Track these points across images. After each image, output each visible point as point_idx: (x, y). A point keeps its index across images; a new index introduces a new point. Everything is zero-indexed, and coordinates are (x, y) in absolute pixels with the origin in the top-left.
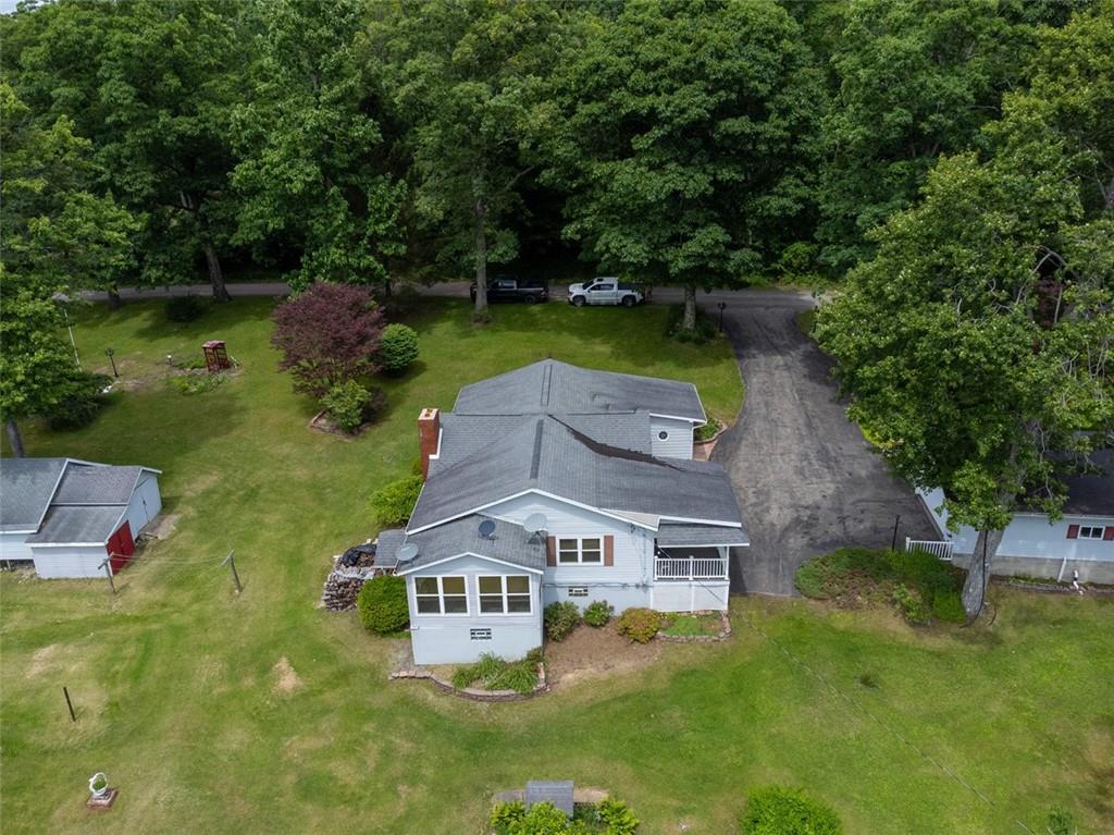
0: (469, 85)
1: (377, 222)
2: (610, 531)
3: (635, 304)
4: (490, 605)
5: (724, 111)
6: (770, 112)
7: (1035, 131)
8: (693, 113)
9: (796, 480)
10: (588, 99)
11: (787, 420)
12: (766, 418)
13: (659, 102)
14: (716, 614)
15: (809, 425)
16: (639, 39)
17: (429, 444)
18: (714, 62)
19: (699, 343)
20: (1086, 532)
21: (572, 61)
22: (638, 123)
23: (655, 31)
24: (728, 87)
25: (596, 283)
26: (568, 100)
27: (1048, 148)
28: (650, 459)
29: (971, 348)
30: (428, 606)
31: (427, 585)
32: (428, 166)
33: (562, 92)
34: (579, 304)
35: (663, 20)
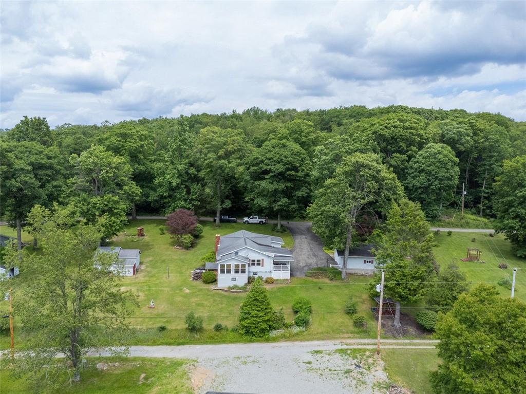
0: (223, 161)
1: (193, 195)
2: (263, 258)
3: (263, 224)
4: (237, 272)
5: (288, 170)
6: (299, 170)
7: (341, 174)
8: (280, 170)
9: (307, 259)
10: (253, 166)
11: (305, 248)
12: (300, 248)
13: (272, 168)
14: (287, 280)
15: (311, 249)
16: (267, 153)
17: (218, 243)
18: (285, 159)
19: (282, 232)
20: (367, 262)
21: (248, 157)
22: (266, 172)
23: (270, 151)
24: (288, 164)
25: (252, 217)
26: (248, 166)
27: (343, 177)
28: (271, 246)
29: (333, 212)
30: (222, 272)
31: (222, 266)
32: (209, 181)
33: (246, 164)
34: (247, 223)
35: (272, 149)
